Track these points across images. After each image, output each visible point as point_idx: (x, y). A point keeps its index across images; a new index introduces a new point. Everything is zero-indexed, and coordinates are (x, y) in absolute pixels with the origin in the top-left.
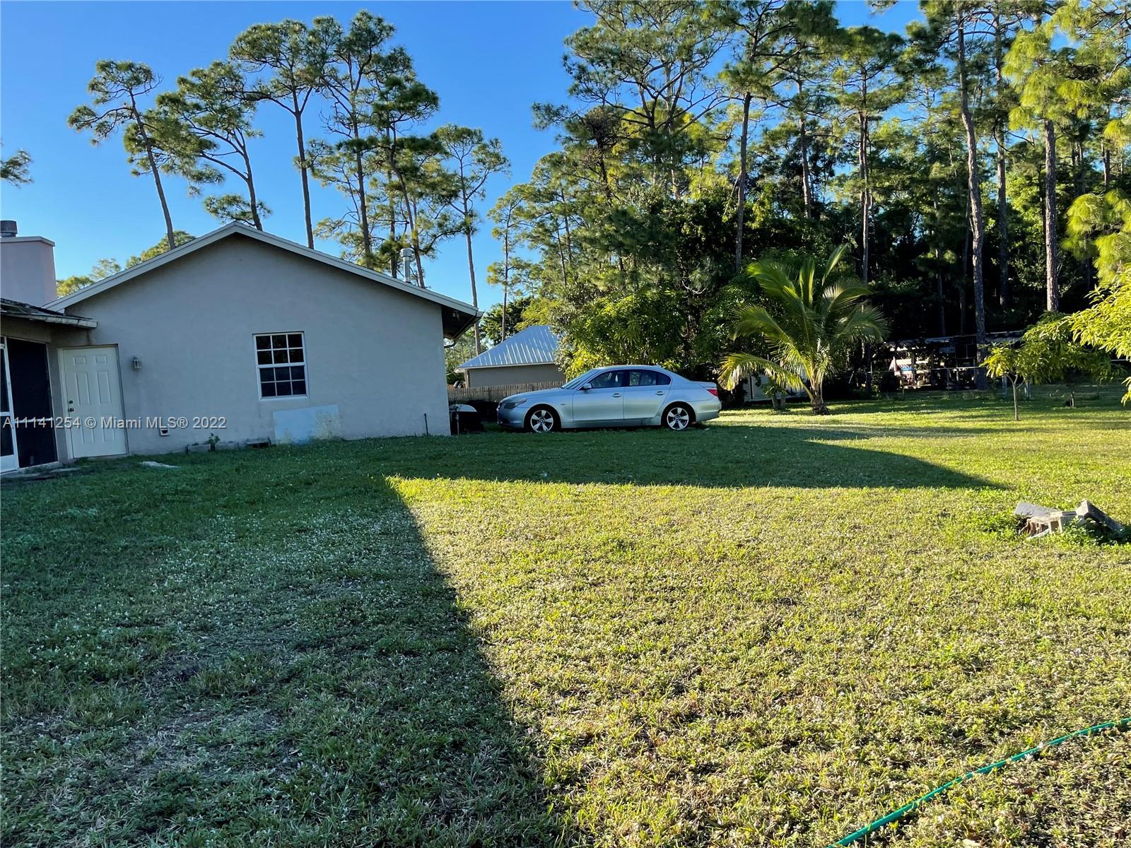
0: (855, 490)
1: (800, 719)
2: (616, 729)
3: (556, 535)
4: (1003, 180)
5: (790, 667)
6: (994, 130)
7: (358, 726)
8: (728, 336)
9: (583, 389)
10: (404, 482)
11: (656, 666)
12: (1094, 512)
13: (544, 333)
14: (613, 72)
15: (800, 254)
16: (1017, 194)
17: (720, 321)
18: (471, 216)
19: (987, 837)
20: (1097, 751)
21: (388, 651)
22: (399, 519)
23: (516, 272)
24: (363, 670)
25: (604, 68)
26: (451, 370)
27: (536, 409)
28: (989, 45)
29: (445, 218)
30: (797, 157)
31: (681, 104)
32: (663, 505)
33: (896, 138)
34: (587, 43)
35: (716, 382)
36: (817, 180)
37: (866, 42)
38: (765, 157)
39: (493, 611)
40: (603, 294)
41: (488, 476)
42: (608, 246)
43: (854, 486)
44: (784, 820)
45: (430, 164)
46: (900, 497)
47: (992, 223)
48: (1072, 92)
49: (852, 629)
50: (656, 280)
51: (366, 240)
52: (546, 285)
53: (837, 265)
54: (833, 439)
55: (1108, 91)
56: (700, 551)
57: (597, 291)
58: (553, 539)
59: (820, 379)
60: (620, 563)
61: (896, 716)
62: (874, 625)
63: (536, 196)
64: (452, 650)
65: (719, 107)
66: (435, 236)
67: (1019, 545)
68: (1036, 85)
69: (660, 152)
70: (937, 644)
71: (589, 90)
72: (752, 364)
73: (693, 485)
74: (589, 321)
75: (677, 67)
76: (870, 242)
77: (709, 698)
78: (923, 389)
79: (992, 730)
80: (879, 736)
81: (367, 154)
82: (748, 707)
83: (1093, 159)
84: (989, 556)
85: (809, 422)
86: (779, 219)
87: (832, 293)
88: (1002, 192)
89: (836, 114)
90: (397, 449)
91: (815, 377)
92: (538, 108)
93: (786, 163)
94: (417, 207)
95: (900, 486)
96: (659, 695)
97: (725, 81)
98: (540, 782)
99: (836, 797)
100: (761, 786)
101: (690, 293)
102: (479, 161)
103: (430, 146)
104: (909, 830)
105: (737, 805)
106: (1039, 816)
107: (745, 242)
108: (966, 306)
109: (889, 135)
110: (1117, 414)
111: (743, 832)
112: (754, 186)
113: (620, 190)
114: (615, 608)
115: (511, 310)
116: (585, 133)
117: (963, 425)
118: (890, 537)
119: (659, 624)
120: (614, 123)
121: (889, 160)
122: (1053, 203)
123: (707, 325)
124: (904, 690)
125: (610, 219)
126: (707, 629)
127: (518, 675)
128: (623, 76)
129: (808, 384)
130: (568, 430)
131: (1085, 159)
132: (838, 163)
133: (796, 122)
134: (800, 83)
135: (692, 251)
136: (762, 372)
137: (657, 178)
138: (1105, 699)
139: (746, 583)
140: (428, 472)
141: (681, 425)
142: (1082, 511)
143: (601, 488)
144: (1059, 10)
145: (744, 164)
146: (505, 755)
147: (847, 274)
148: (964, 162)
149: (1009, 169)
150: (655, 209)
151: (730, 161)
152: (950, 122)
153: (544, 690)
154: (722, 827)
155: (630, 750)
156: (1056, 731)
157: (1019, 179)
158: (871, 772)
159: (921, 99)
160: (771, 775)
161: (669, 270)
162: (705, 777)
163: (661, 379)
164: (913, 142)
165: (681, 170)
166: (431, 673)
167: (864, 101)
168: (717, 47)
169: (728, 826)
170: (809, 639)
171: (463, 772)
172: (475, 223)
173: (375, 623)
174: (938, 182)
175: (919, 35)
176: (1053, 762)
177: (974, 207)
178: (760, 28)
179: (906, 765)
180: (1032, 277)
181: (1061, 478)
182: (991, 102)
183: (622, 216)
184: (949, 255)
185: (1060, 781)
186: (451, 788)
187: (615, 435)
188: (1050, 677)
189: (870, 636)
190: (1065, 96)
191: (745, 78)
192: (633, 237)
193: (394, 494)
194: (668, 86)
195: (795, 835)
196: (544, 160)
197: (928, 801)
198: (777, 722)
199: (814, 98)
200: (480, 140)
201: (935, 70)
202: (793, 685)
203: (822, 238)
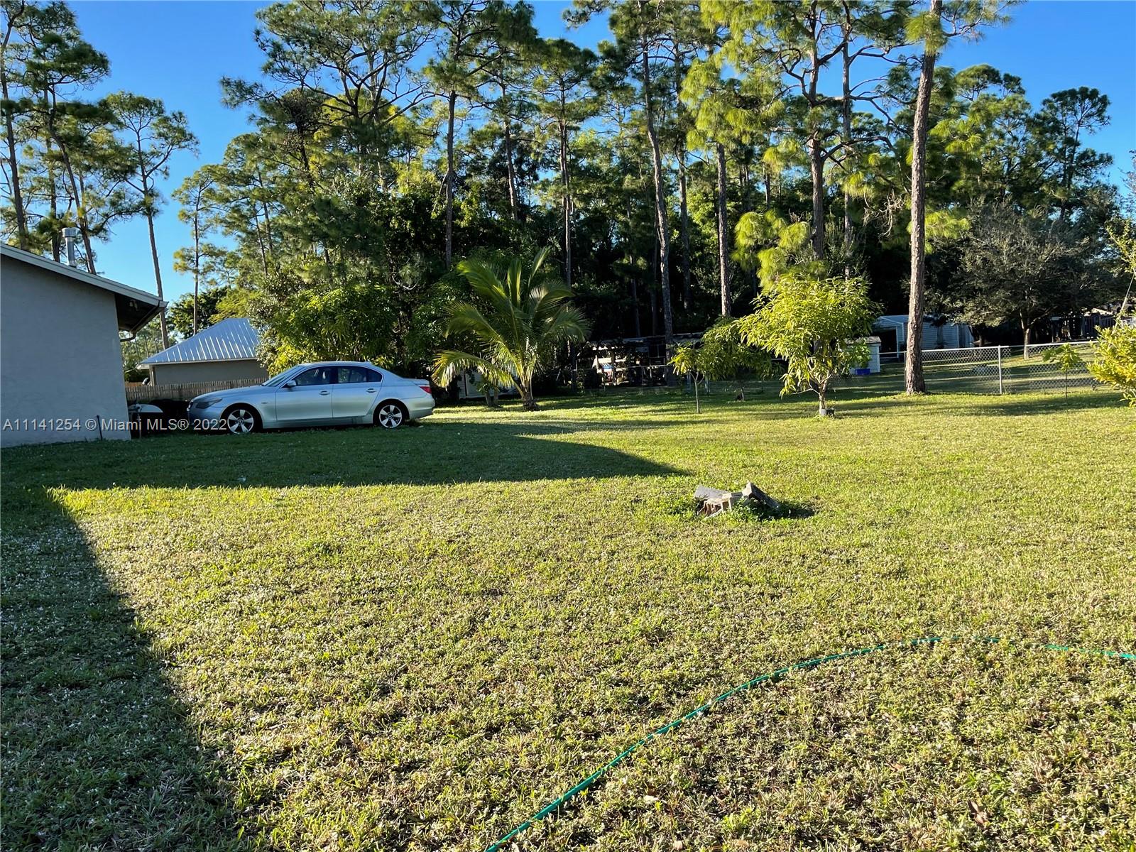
0: (559, 482)
1: (502, 705)
2: (317, 739)
3: (256, 543)
4: (684, 195)
5: (495, 655)
6: (675, 149)
7: (10, 774)
8: (441, 333)
9: (286, 386)
10: (71, 494)
11: (361, 670)
12: (757, 492)
13: (242, 324)
14: (311, 54)
15: (508, 255)
16: (696, 209)
17: (431, 318)
18: (152, 195)
19: (664, 791)
20: (755, 701)
21: (48, 686)
22: (64, 536)
23: (208, 259)
24: (17, 710)
25: (301, 49)
26: (132, 365)
27: (234, 409)
28: (670, 70)
29: (119, 196)
30: (503, 159)
31: (386, 95)
32: (374, 505)
33: (592, 149)
34: (282, 20)
35: (429, 379)
36: (523, 183)
37: (562, 55)
38: (472, 156)
39: (180, 630)
40: (308, 286)
41: (176, 483)
42: (311, 236)
43: (559, 478)
44: (484, 805)
45: (98, 134)
46: (599, 487)
47: (676, 233)
48: (738, 119)
49: (553, 614)
50: (364, 274)
51: (19, 217)
52: (244, 274)
53: (542, 266)
54: (542, 434)
55: (766, 120)
56: (411, 550)
57: (302, 283)
58: (252, 547)
59: (529, 377)
60: (326, 568)
61: (590, 692)
62: (573, 608)
63: (230, 179)
64: (130, 678)
65: (426, 102)
66: (107, 216)
67: (697, 525)
68: (709, 111)
69: (365, 143)
70: (627, 620)
71: (285, 70)
72: (464, 362)
73: (405, 484)
74: (293, 315)
75: (380, 57)
76: (572, 246)
77: (414, 696)
78: (622, 385)
79: (671, 693)
80: (574, 712)
81: (19, 117)
82: (453, 700)
83: (756, 181)
84: (673, 536)
85: (520, 418)
86: (487, 219)
87: (538, 294)
88: (684, 206)
89: (538, 121)
90: (62, 456)
91: (525, 375)
92: (228, 83)
93: (492, 164)
94: (84, 181)
95: (599, 476)
96: (363, 698)
97: (430, 77)
98: (230, 806)
99: (534, 774)
100: (464, 775)
101: (401, 289)
102: (160, 135)
103: (100, 113)
104: (598, 795)
105: (439, 797)
106: (707, 766)
107: (454, 240)
108: (657, 309)
109: (587, 145)
110: (777, 406)
111: (444, 822)
112: (463, 184)
113: (323, 178)
114: (320, 614)
115: (204, 301)
116: (283, 115)
117: (654, 418)
118: (590, 524)
119: (365, 627)
120: (315, 108)
121: (587, 169)
122: (725, 219)
123: (419, 322)
124: (597, 666)
125: (313, 208)
126: (414, 627)
127: (208, 696)
128: (323, 60)
129: (518, 381)
130: (270, 431)
131: (749, 181)
132: (541, 168)
133: (501, 124)
134: (504, 87)
135: (401, 245)
136: (475, 369)
137: (363, 169)
138: (761, 655)
139: (456, 578)
140: (102, 483)
141: (393, 422)
142: (747, 491)
143: (307, 491)
144: (727, 44)
145: (451, 162)
146: (190, 783)
147: (552, 276)
148: (651, 178)
149: (689, 185)
150: (362, 200)
151: (438, 157)
152: (638, 138)
153: (238, 709)
154: (424, 822)
155: (330, 758)
156: (722, 688)
157: (698, 195)
158: (566, 746)
159: (613, 114)
160: (473, 763)
161: (378, 264)
162: (409, 775)
163: (372, 376)
164: (608, 154)
165: (388, 163)
166: (103, 705)
167: (563, 111)
168: (420, 41)
169: (431, 819)
170: (514, 627)
171: (139, 808)
172: (157, 204)
173: (32, 656)
174: (630, 193)
175: (609, 53)
176: (719, 716)
177: (660, 218)
178: (462, 28)
179: (597, 735)
180: (710, 284)
181: (732, 464)
182: (672, 123)
183: (325, 206)
184: (641, 262)
185: (726, 732)
186: (126, 827)
187: (324, 435)
188: (719, 640)
189: (570, 619)
190: (732, 123)
191: (448, 75)
192: (338, 228)
193: (58, 507)
194: (371, 75)
195: (495, 817)
196: (237, 140)
197: (615, 765)
198: (481, 710)
199: (516, 103)
200: (161, 112)
201: (624, 88)
202: (497, 673)
203: (529, 240)
